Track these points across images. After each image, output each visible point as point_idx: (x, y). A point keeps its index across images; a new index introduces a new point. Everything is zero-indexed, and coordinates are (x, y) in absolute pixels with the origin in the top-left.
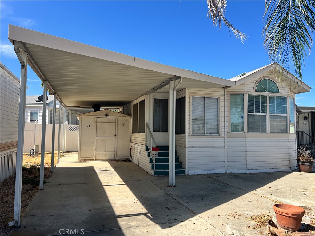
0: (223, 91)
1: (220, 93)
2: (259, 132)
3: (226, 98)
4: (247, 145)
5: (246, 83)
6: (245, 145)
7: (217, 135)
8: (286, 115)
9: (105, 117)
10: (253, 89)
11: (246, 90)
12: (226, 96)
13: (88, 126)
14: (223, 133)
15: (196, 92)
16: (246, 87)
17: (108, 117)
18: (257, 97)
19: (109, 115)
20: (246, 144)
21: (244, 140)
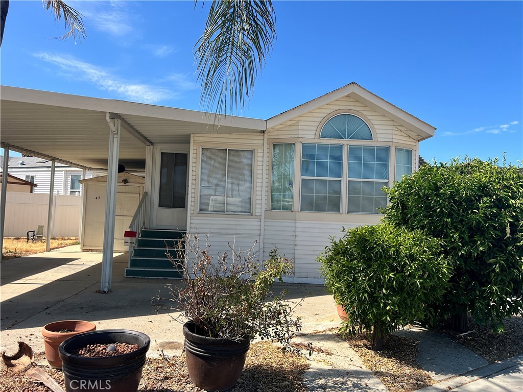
0: (261, 137)
1: (256, 142)
2: (325, 210)
3: (266, 151)
4: (297, 234)
5: (301, 123)
6: (293, 234)
7: (248, 215)
8: (386, 181)
9: (123, 184)
10: (314, 132)
11: (300, 136)
12: (266, 146)
13: (97, 198)
14: (258, 210)
15: (208, 139)
16: (301, 130)
17: (127, 184)
18: (322, 147)
19: (130, 180)
20: (295, 232)
21: (293, 225)
